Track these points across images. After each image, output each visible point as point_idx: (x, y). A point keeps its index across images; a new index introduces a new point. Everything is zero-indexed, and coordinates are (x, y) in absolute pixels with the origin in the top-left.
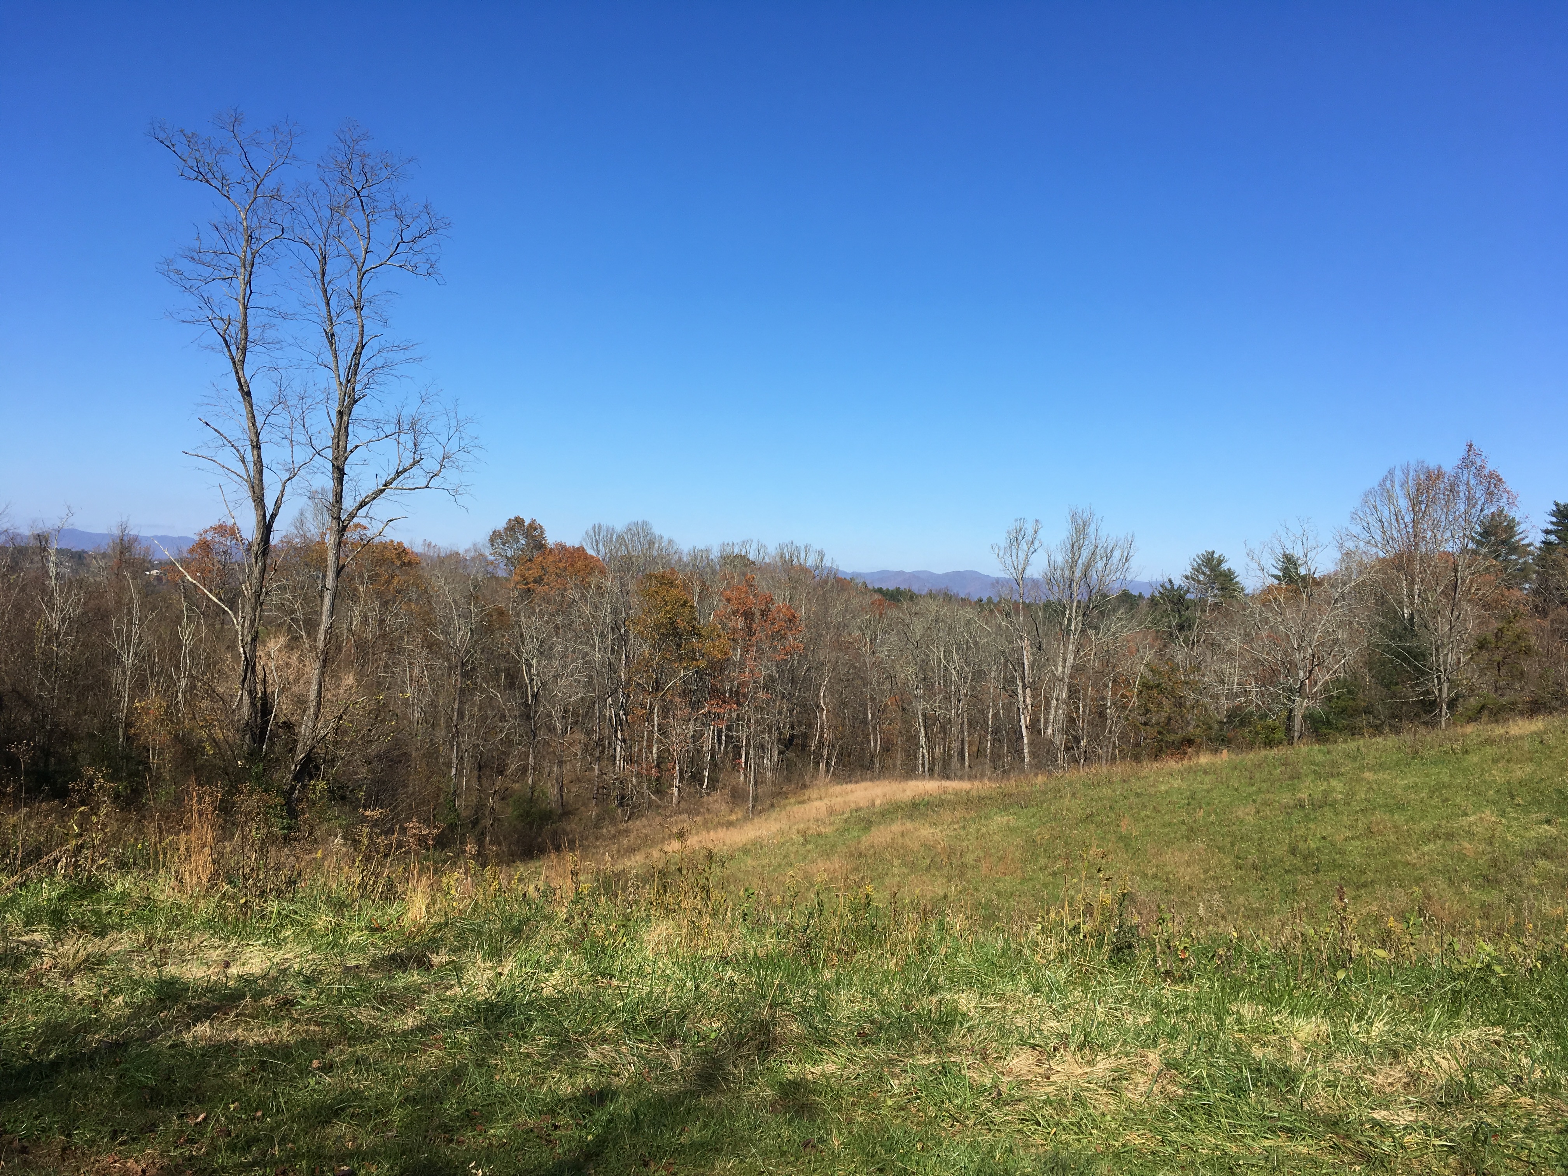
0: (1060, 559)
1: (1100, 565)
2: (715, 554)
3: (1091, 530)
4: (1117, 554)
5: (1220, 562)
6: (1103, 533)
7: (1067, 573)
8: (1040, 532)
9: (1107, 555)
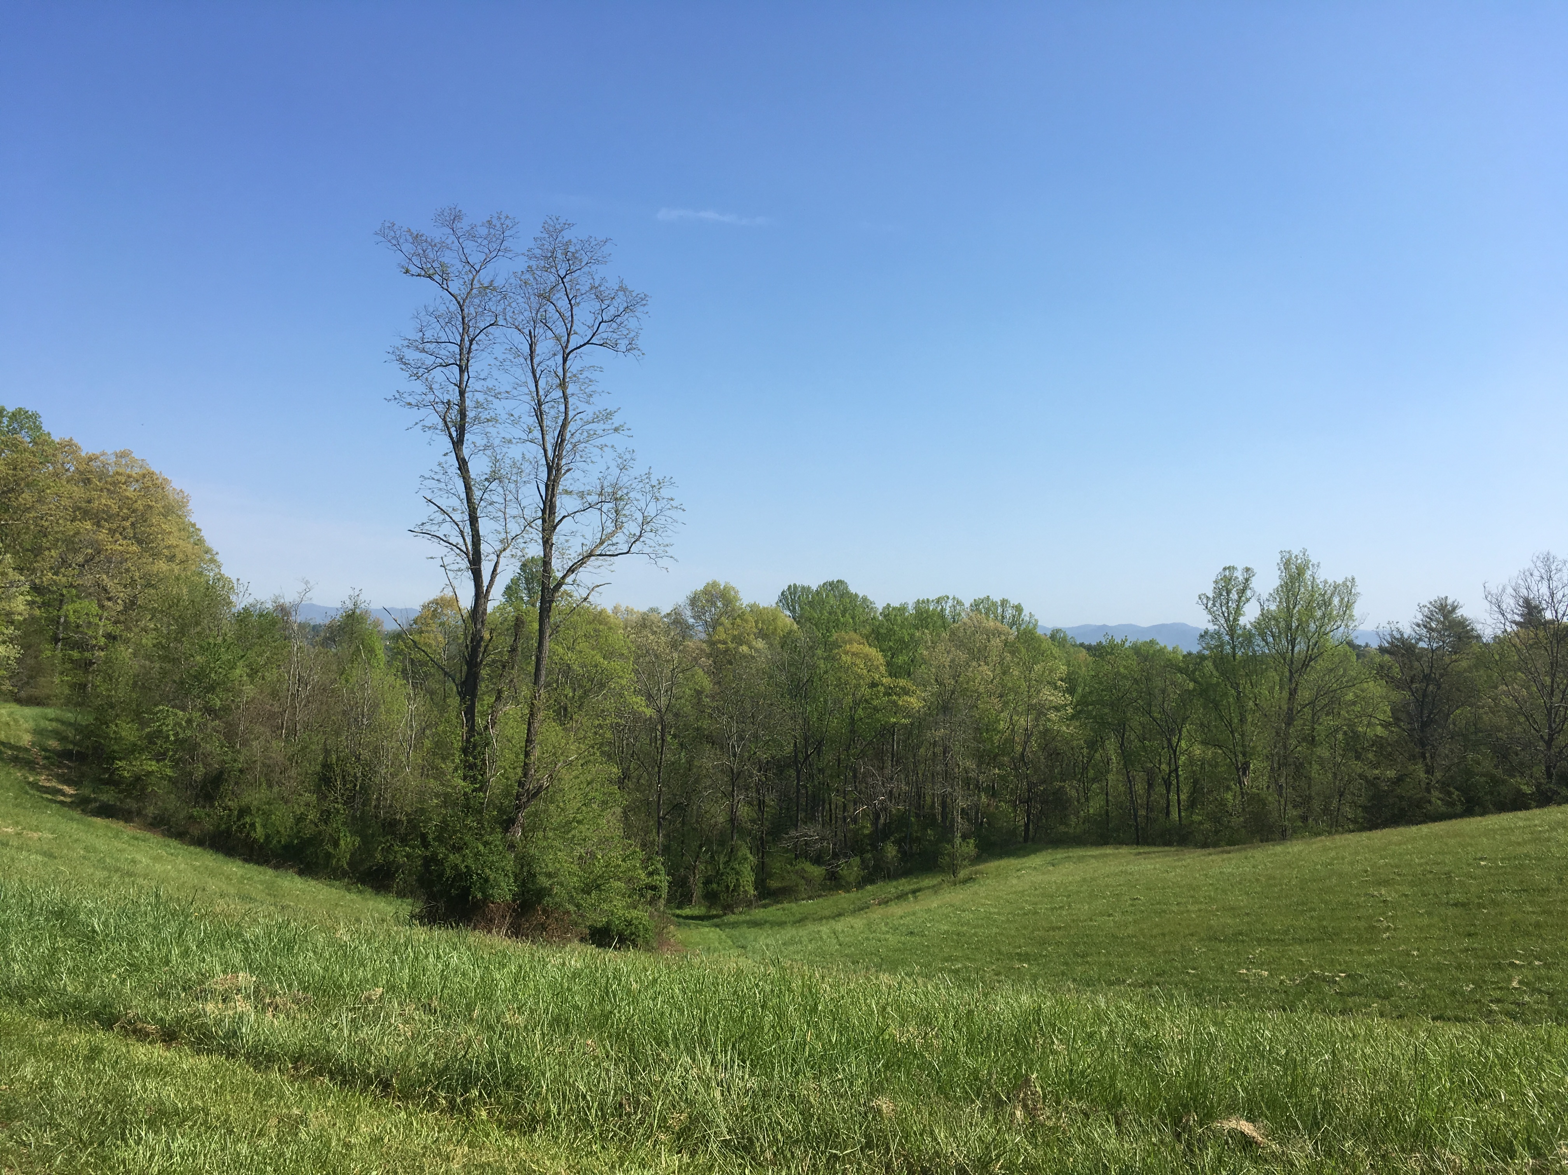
0: (1273, 606)
1: (1318, 613)
3: (1307, 576)
4: (1336, 601)
5: (1454, 608)
6: (1320, 581)
7: (1283, 623)
8: (1253, 583)
9: (1327, 603)
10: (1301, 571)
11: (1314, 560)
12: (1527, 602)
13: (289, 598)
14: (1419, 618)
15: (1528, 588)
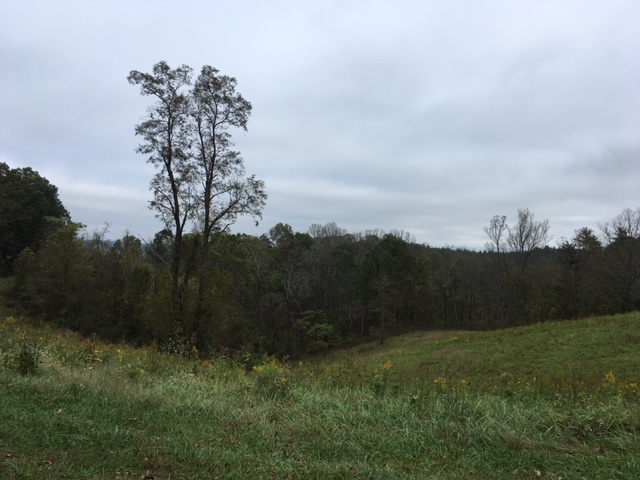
0: (515, 232)
1: (533, 235)
2: (363, 235)
3: (529, 218)
4: (540, 230)
5: (590, 232)
6: (534, 221)
7: (518, 239)
8: (506, 222)
9: (536, 230)
10: (526, 217)
11: (531, 212)
12: (620, 229)
13: (100, 230)
14: (575, 237)
15: (620, 224)
